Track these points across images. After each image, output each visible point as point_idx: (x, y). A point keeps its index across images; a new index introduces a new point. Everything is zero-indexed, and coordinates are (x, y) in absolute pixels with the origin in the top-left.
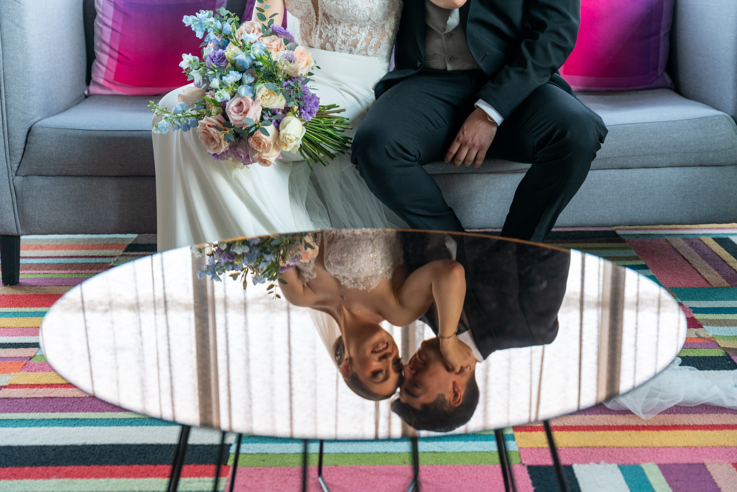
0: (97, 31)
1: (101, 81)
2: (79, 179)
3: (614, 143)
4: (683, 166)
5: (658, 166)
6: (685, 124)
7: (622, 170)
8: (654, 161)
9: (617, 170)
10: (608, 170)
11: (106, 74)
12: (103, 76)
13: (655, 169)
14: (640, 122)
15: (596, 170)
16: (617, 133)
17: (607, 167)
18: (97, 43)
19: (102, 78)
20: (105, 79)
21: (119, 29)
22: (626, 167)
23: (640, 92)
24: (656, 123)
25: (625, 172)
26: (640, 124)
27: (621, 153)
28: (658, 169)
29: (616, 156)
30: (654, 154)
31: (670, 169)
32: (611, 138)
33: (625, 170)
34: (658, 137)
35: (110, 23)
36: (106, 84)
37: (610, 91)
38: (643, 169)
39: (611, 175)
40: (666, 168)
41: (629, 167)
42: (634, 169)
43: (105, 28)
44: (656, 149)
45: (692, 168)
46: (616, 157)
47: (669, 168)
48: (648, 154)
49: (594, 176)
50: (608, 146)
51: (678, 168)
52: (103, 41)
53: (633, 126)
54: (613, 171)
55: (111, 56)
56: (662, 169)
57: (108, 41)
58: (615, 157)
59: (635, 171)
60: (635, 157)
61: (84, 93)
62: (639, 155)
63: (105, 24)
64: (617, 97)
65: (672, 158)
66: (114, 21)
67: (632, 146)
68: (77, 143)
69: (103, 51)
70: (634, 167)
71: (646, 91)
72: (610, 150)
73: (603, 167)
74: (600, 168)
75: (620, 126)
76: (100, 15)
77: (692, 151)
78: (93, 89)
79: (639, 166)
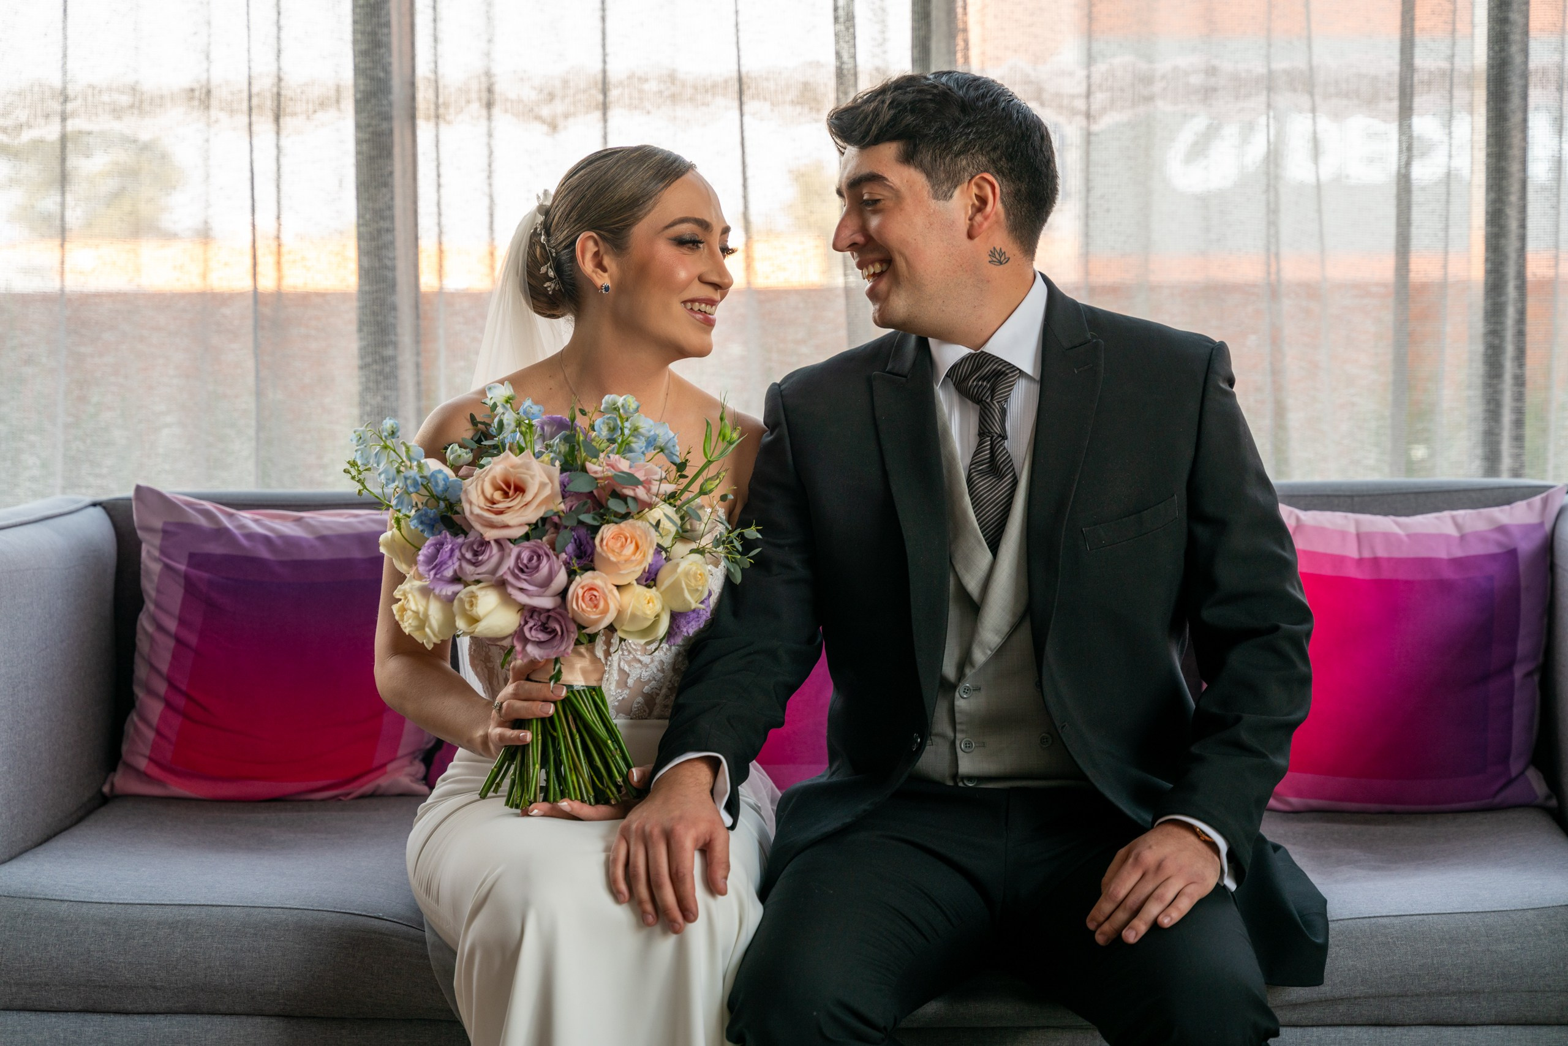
0: (143, 644)
1: (142, 763)
2: (54, 1020)
3: (1351, 963)
4: (1532, 1024)
5: (1469, 1022)
6: (1527, 920)
7: (1378, 1029)
8: (1455, 1009)
9: (1364, 1029)
10: (1342, 1028)
11: (155, 747)
12: (147, 752)
13: (1462, 1028)
14: (1417, 912)
15: (1312, 1026)
16: (1358, 938)
17: (1338, 1022)
18: (141, 671)
19: (144, 756)
20: (151, 759)
21: (193, 639)
22: (1388, 1022)
23: (1462, 818)
24: (1457, 916)
25: (1385, 1034)
26: (1415, 917)
27: (1371, 987)
28: (1468, 1028)
29: (1357, 994)
30: (1454, 994)
31: (1500, 1031)
32: (1342, 952)
33: (1385, 1029)
34: (1462, 951)
35: (172, 625)
36: (155, 771)
37: (1391, 812)
38: (1431, 1029)
39: (1349, 1040)
40: (1489, 1028)
41: (1394, 1022)
42: (1407, 1028)
43: (160, 637)
44: (1459, 980)
45: (1556, 1028)
46: (1359, 998)
47: (1496, 1027)
48: (1439, 993)
49: (1308, 1041)
50: (1337, 970)
51: (1520, 1029)
52: (153, 668)
53: (1397, 921)
54: (1354, 1031)
55: (169, 705)
56: (1479, 1028)
57: (164, 668)
58: (1355, 998)
59: (1411, 1033)
60: (1408, 1000)
61: (100, 791)
62: (1417, 995)
63: (160, 627)
64: (1403, 830)
65: (1502, 1003)
66: (182, 622)
67: (1397, 973)
68: (54, 934)
69: (151, 692)
70: (1408, 1022)
71: (1480, 817)
72: (1341, 981)
73: (1329, 1022)
74: (1320, 1022)
75: (1365, 921)
76: (150, 606)
77: (1549, 986)
78: (122, 781)
79: (1419, 1022)
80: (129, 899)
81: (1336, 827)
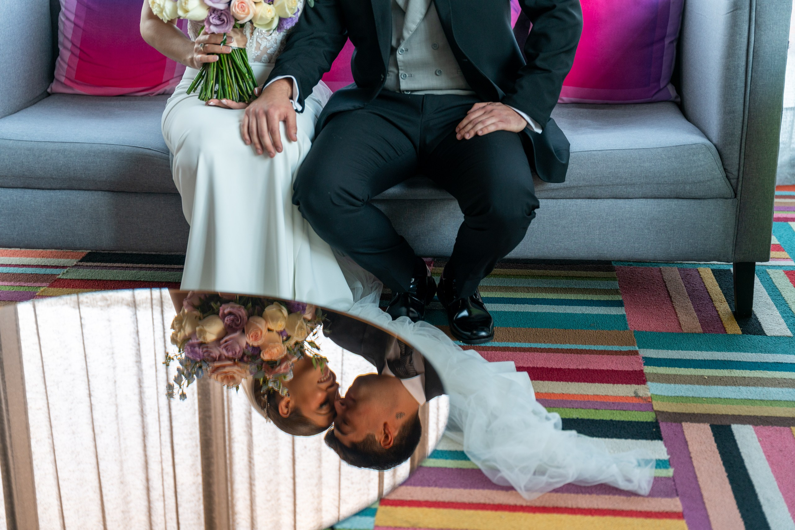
0: (61, 26)
1: (63, 79)
3: (578, 171)
4: (658, 198)
5: (630, 197)
6: (658, 152)
7: (590, 200)
8: (624, 192)
9: (584, 200)
10: (574, 200)
11: (67, 72)
12: (65, 74)
13: (627, 200)
14: (609, 149)
15: (561, 199)
16: (582, 160)
17: (572, 197)
18: (61, 38)
19: (63, 76)
20: (66, 77)
21: (81, 24)
22: (594, 197)
23: (638, 107)
24: (627, 151)
25: (593, 203)
26: (608, 151)
27: (587, 182)
28: (629, 200)
29: (581, 185)
30: (624, 185)
31: (643, 201)
32: (575, 166)
33: (593, 200)
34: (628, 166)
35: (72, 17)
36: (69, 83)
37: (607, 104)
38: (613, 200)
39: (577, 205)
40: (639, 199)
41: (597, 197)
42: (603, 200)
43: (67, 23)
44: (626, 179)
45: (668, 200)
46: (582, 186)
47: (642, 199)
48: (617, 185)
49: (559, 205)
50: (572, 174)
51: (652, 200)
52: (66, 37)
53: (600, 153)
54: (579, 201)
55: (73, 53)
56: (634, 200)
57: (70, 37)
58: (580, 187)
59: (604, 202)
60: (603, 187)
61: (46, 90)
62: (607, 185)
63: (67, 18)
64: (611, 111)
65: (645, 189)
66: (76, 16)
67: (599, 176)
69: (65, 48)
70: (603, 197)
71: (645, 106)
72: (574, 179)
73: (568, 197)
74: (564, 197)
75: (586, 153)
76: (63, 9)
77: (666, 182)
78: (55, 87)
79: (608, 197)
80: (40, 139)
81: (582, 110)
